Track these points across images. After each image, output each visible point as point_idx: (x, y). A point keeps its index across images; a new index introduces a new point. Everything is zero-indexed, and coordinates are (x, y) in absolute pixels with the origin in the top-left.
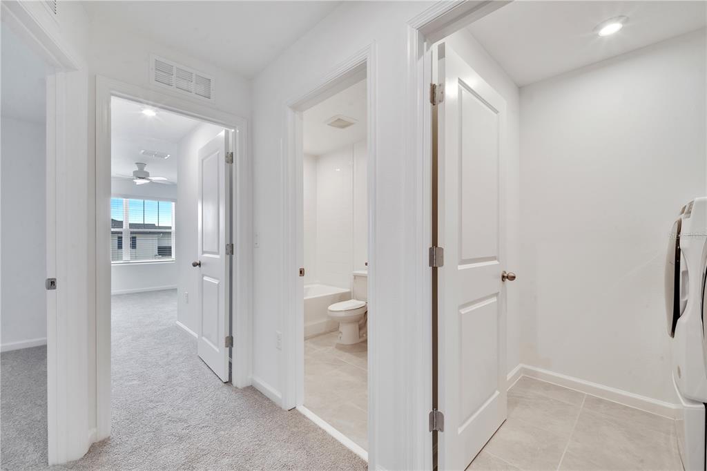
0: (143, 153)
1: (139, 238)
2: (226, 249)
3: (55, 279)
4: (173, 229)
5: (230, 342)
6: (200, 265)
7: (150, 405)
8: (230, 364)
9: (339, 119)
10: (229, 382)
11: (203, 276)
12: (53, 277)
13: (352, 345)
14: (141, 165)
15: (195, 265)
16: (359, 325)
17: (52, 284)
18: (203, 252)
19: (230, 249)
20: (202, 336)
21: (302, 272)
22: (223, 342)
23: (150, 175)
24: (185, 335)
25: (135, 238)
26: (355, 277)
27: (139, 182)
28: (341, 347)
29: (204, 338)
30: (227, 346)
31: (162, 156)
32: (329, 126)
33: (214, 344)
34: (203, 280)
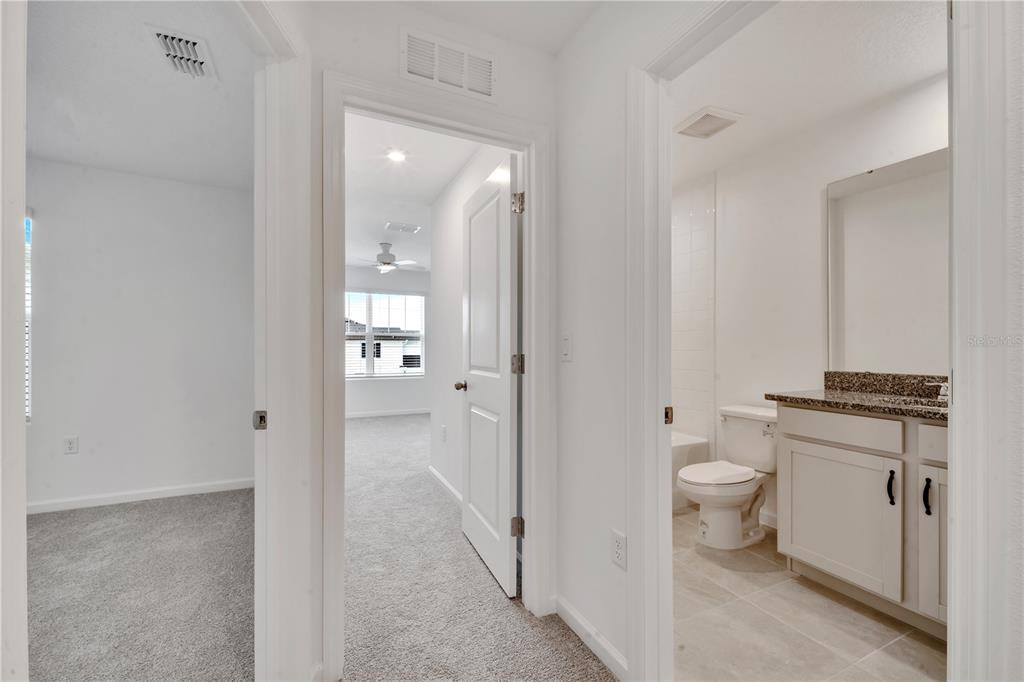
0: (389, 227)
1: (383, 344)
2: (513, 364)
3: (265, 412)
4: (422, 333)
5: (519, 527)
6: (465, 387)
7: (401, 622)
8: (519, 564)
9: (708, 115)
10: (518, 598)
11: (471, 405)
12: (262, 410)
13: (731, 551)
14: (386, 246)
15: (459, 387)
16: (742, 513)
17: (262, 419)
18: (471, 367)
19: (519, 364)
20: (470, 502)
21: (668, 415)
22: (507, 526)
23: (397, 258)
24: (442, 491)
25: (379, 344)
26: (726, 417)
27: (385, 269)
28: (708, 553)
29: (471, 506)
30: (513, 535)
31: (409, 229)
32: (681, 135)
33: (491, 523)
34: (470, 412)
